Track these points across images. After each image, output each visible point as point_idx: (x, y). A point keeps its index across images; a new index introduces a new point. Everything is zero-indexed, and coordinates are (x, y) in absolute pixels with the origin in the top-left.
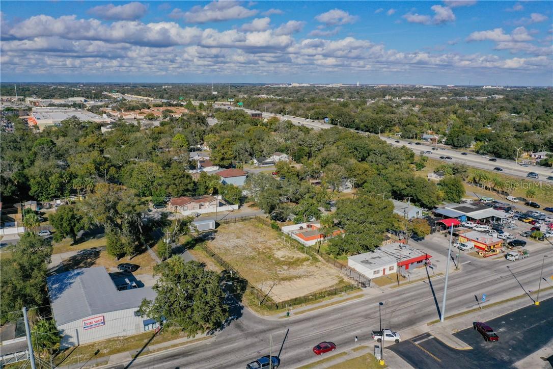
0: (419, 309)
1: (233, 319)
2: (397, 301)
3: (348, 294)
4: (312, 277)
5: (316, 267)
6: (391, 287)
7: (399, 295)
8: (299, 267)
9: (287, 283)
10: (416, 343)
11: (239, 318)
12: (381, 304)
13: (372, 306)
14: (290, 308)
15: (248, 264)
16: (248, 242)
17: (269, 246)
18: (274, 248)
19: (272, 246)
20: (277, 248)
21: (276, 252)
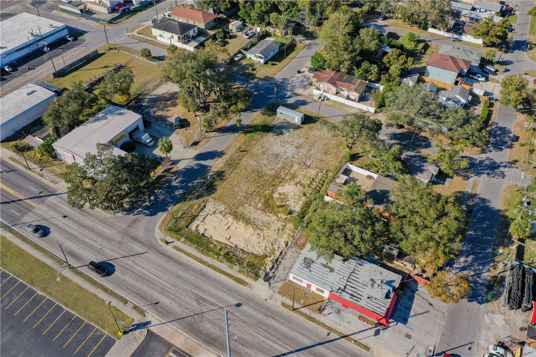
0: (248, 342)
1: (144, 213)
2: (252, 317)
3: (240, 271)
4: (258, 231)
5: (284, 226)
6: (283, 304)
7: (267, 315)
8: (268, 214)
9: (230, 219)
10: (171, 354)
11: (148, 216)
12: (239, 305)
13: (227, 297)
14: (183, 240)
15: (247, 178)
16: (294, 157)
17: (299, 174)
18: (297, 180)
19: (301, 176)
20: (301, 181)
21: (289, 185)
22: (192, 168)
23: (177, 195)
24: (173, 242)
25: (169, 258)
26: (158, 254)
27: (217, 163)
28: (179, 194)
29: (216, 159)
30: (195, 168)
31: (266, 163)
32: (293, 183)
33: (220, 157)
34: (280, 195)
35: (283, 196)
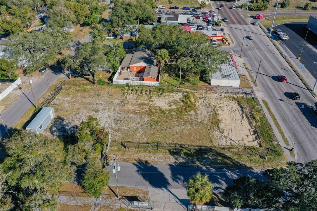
6: (256, 86)
14: (275, 143)
15: (166, 130)
16: (115, 110)
17: (137, 103)
18: (146, 102)
19: (139, 101)
20: (146, 100)
21: (155, 104)
22: (184, 181)
23: (237, 175)
24: (285, 147)
25: (299, 143)
26: (306, 151)
27: (160, 160)
28: (235, 173)
29: (152, 164)
30: (182, 178)
31: (134, 124)
32: (151, 103)
33: (147, 162)
34: (172, 105)
35: (172, 104)
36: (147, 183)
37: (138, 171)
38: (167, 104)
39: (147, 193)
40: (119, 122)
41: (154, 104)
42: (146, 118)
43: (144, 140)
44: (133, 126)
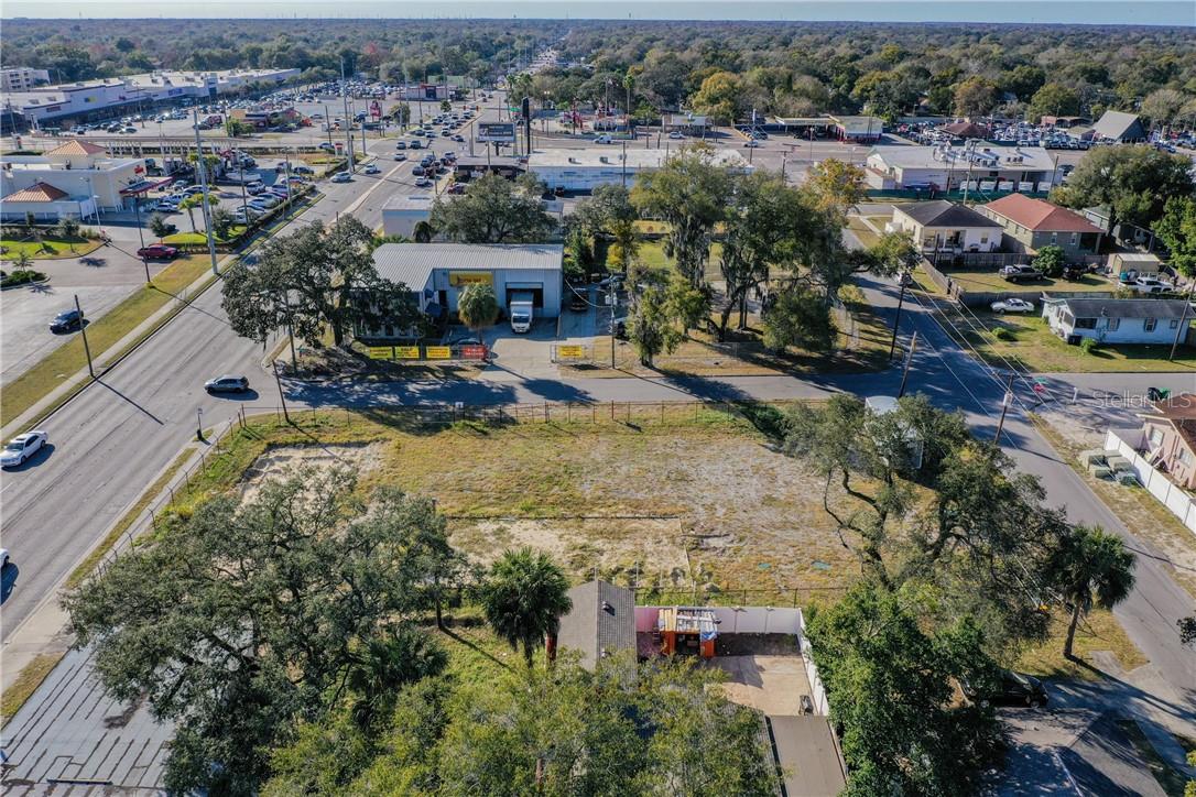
1: (292, 390)
14: (221, 452)
15: (523, 464)
16: (710, 509)
17: (639, 541)
18: (599, 544)
19: (632, 547)
20: (601, 552)
21: (561, 537)
23: (377, 399)
24: (209, 445)
29: (556, 402)
31: (623, 472)
32: (581, 541)
33: (570, 405)
34: (494, 533)
35: (491, 539)
36: (563, 383)
37: (586, 393)
38: (512, 537)
39: (562, 375)
40: (673, 476)
41: (566, 537)
42: (588, 491)
43: (584, 441)
44: (624, 468)
